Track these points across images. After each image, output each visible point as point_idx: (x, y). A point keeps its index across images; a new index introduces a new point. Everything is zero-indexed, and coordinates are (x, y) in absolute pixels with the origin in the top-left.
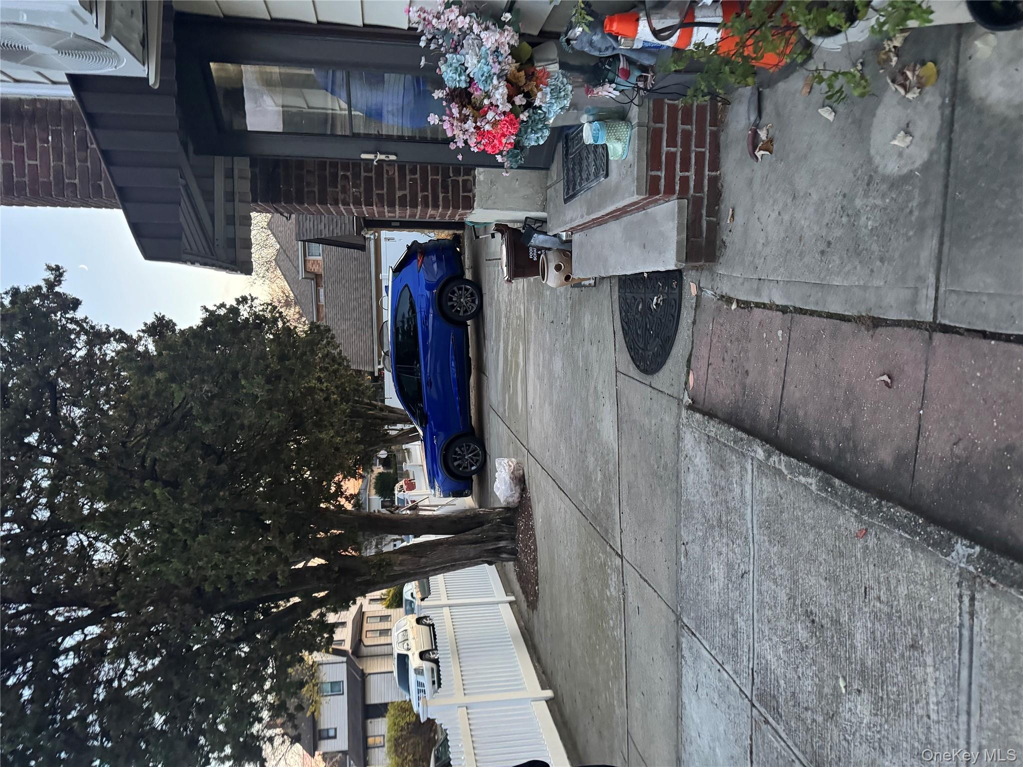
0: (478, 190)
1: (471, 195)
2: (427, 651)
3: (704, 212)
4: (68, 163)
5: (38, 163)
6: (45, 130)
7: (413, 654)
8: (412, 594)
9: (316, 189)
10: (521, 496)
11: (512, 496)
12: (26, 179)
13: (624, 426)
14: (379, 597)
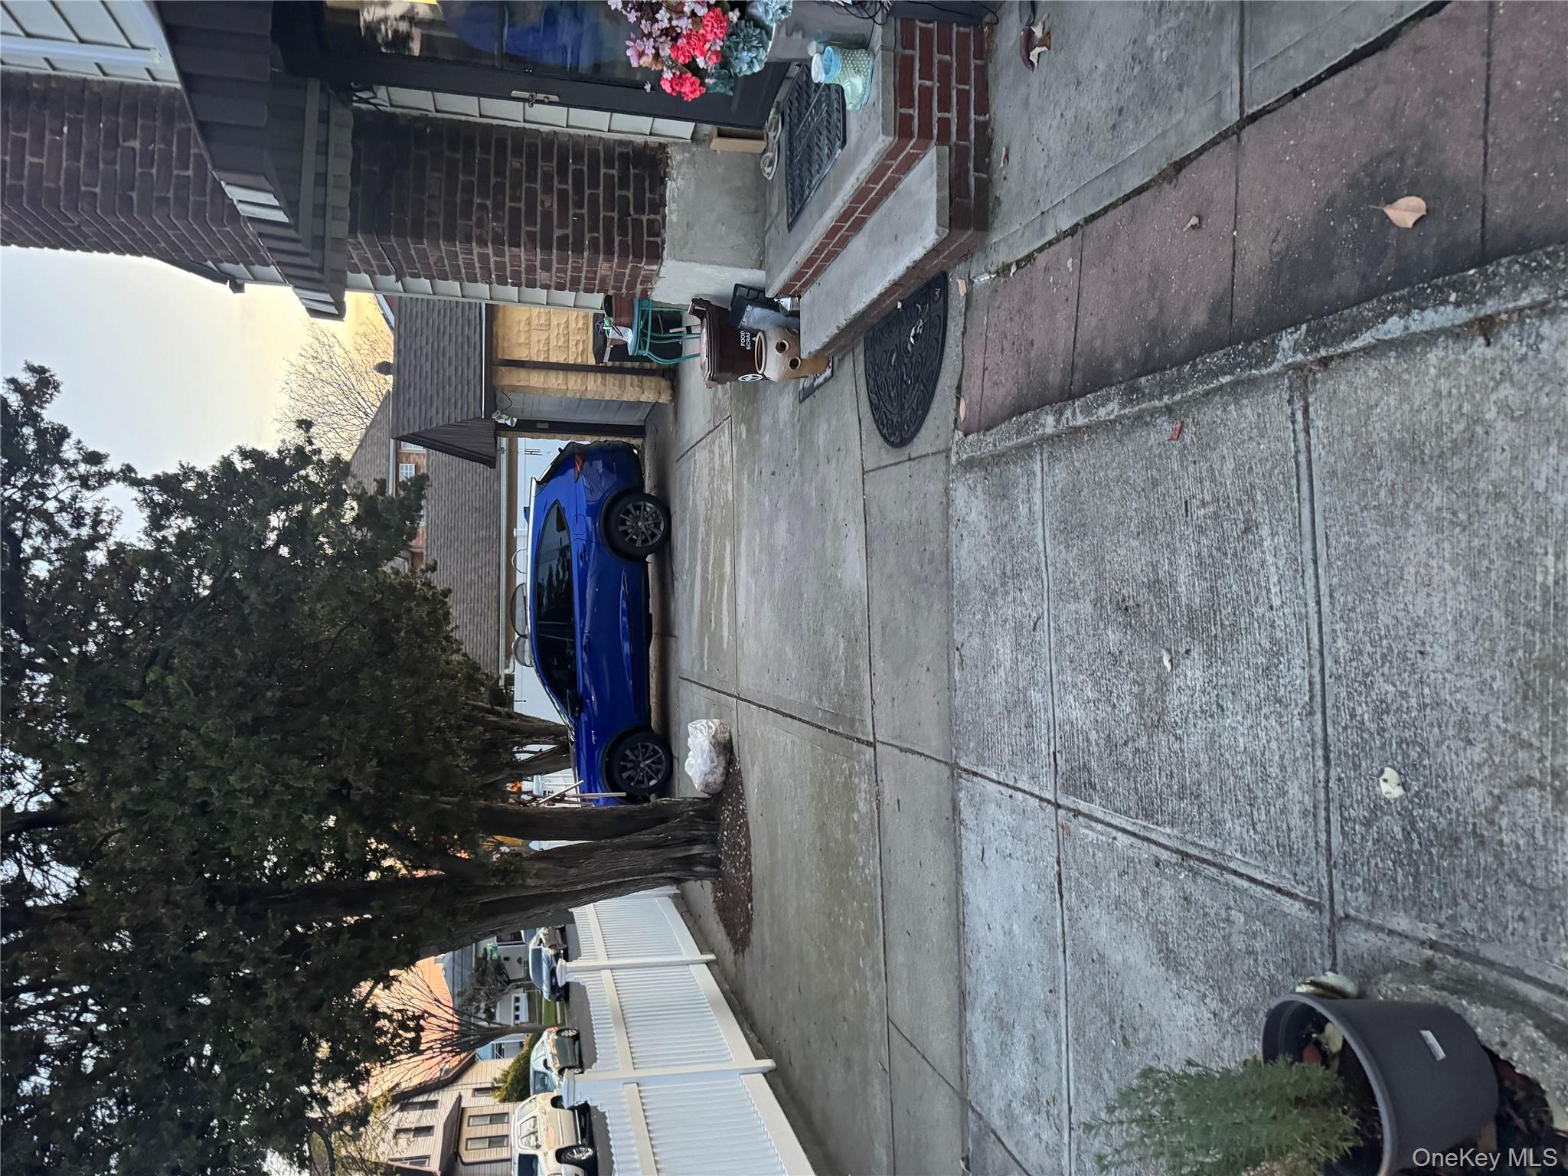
0: (668, 234)
1: (659, 240)
2: (569, 1149)
3: (971, 165)
4: (87, 165)
5: (44, 161)
6: (60, 118)
7: (546, 1154)
8: (545, 1062)
9: (441, 220)
10: (727, 773)
11: (712, 772)
12: (24, 183)
13: (876, 545)
14: (489, 1085)
